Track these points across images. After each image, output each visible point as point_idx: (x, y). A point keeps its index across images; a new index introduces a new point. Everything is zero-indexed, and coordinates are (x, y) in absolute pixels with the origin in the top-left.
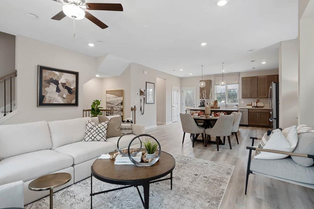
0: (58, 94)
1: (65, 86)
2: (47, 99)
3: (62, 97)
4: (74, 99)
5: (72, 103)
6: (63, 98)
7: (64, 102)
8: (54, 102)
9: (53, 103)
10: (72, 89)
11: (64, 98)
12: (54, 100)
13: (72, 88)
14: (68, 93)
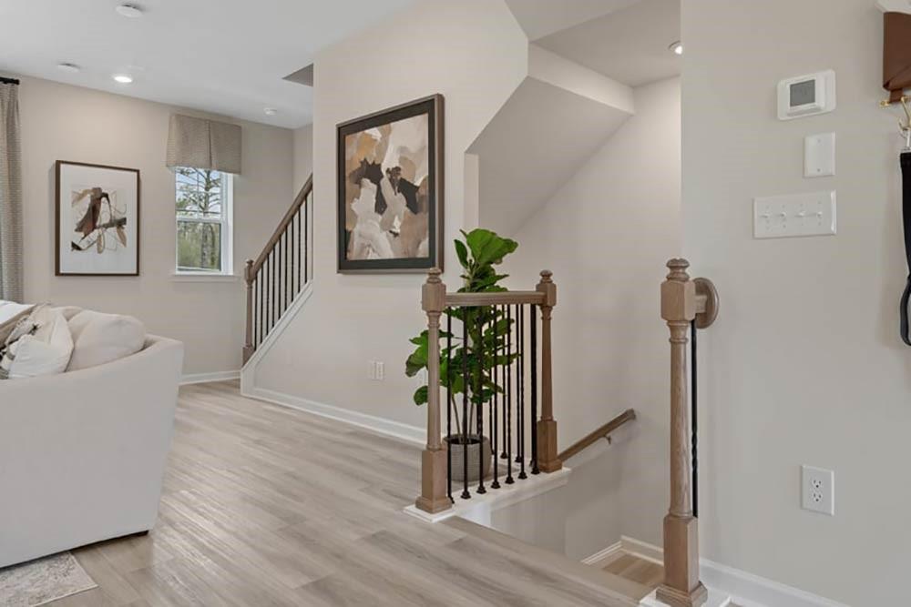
0: (380, 217)
1: (399, 178)
2: (355, 243)
3: (391, 232)
4: (424, 238)
5: (420, 255)
6: (391, 235)
7: (394, 252)
8: (372, 256)
9: (369, 258)
10: (417, 188)
11: (396, 235)
12: (369, 246)
13: (418, 183)
14: (406, 208)
